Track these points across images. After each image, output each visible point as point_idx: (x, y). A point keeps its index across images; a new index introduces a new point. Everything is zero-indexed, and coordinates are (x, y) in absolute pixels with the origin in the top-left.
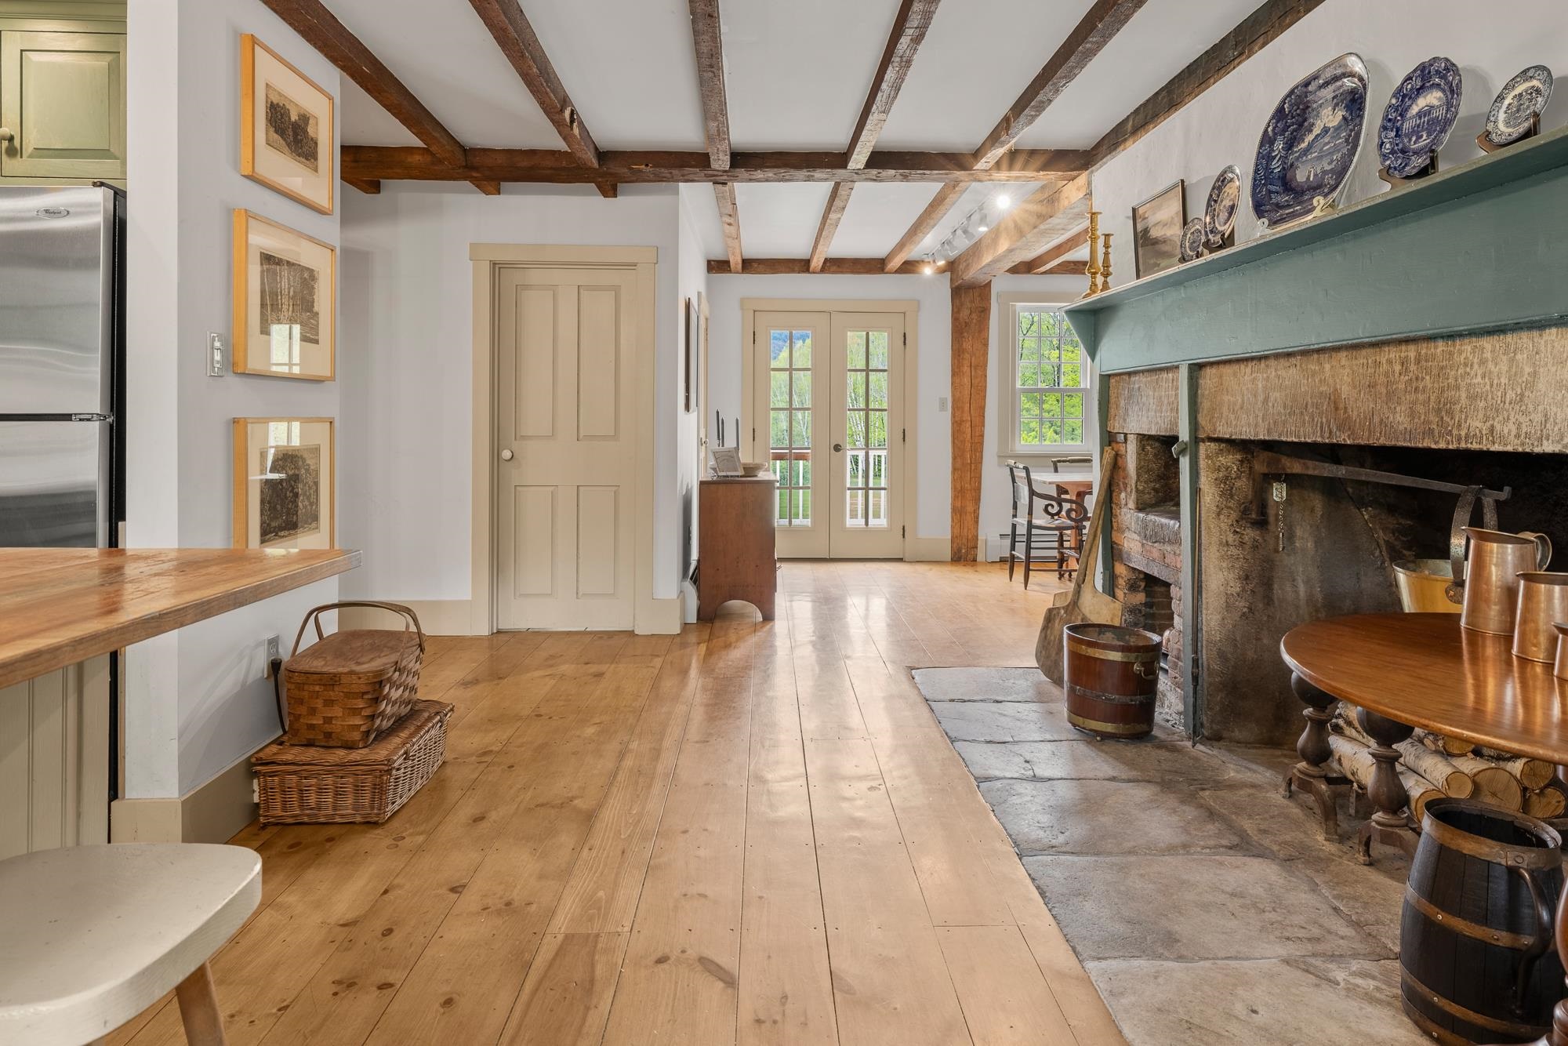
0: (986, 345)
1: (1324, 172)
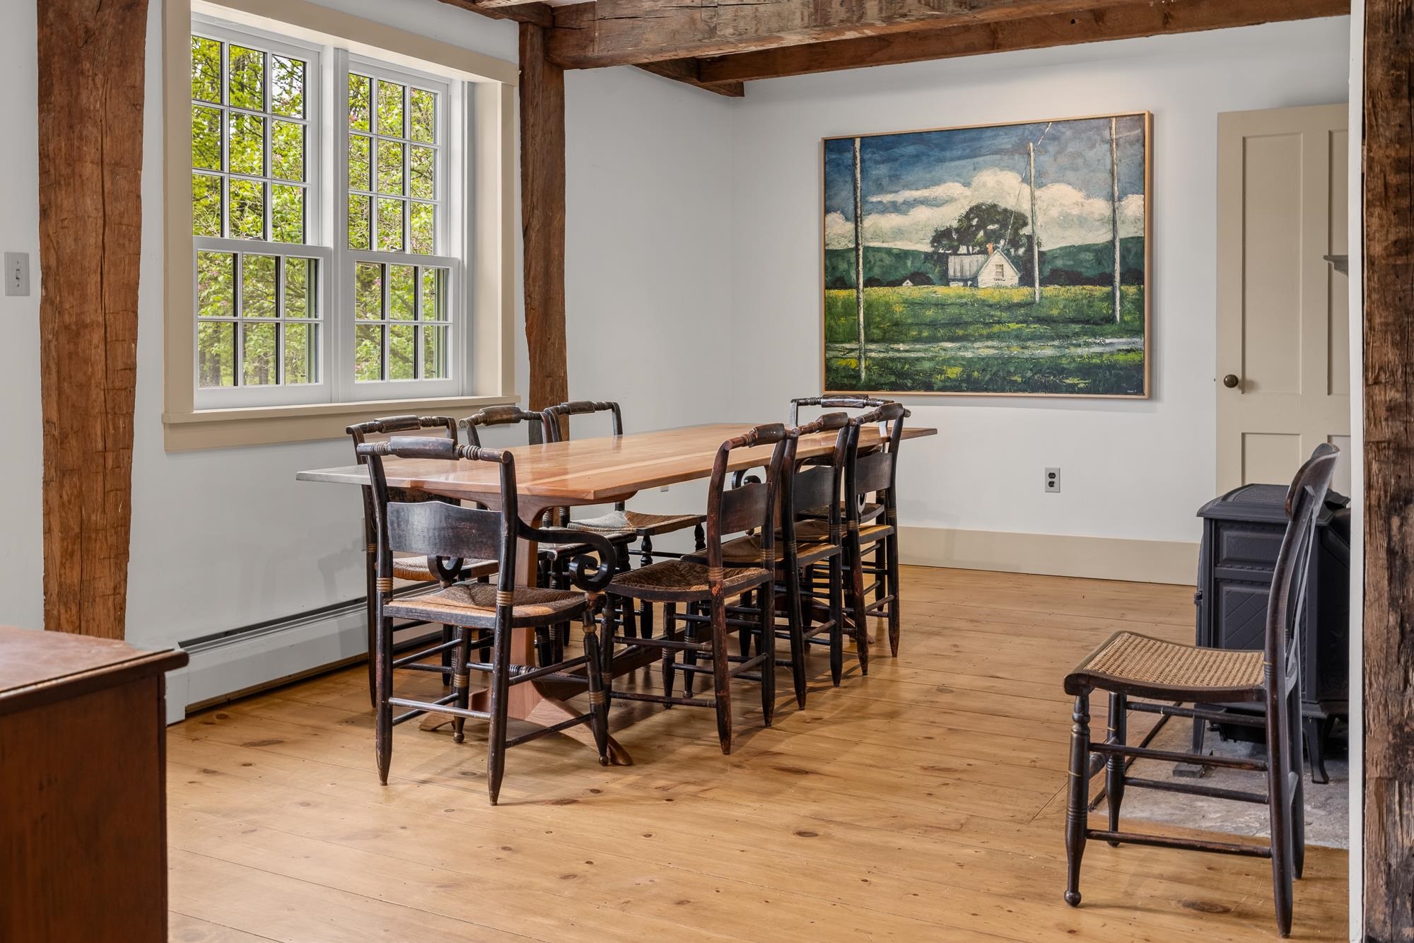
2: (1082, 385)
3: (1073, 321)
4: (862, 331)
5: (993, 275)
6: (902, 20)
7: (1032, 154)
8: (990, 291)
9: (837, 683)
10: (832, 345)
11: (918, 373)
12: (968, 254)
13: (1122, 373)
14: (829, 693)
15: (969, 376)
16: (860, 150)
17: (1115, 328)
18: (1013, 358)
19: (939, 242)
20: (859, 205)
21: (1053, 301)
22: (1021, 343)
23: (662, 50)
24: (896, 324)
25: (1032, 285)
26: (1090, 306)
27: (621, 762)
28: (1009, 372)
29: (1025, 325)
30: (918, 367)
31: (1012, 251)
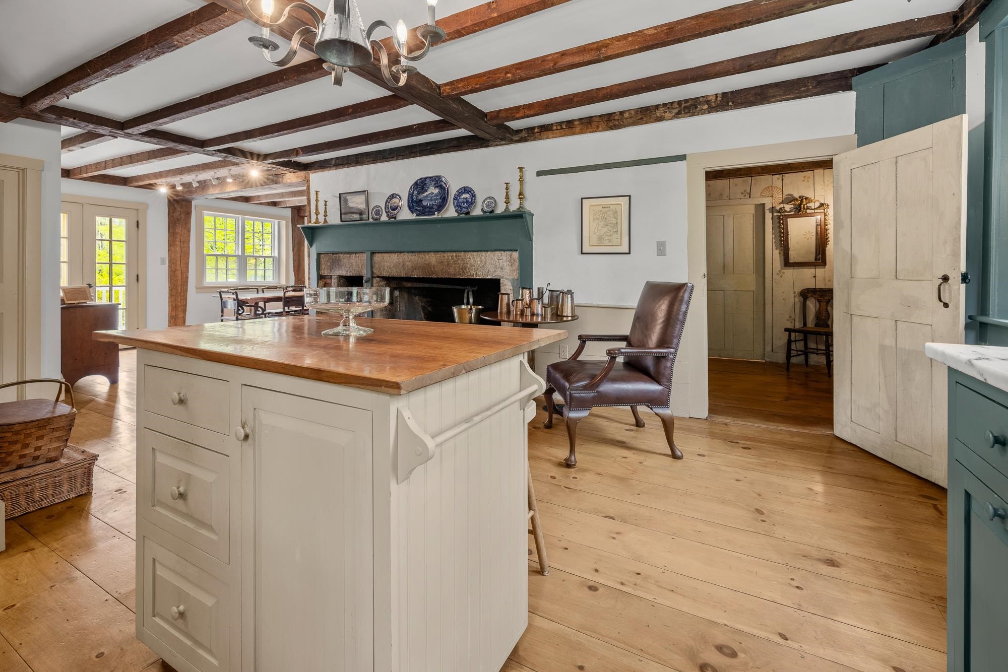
0: (189, 231)
1: (433, 205)
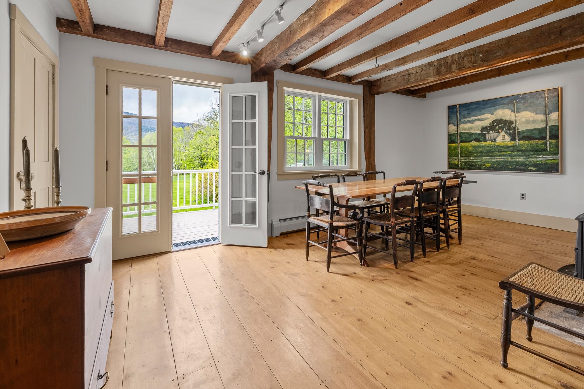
2: (534, 169)
3: (531, 151)
4: (459, 154)
5: (502, 138)
6: (464, 69)
7: (515, 104)
8: (500, 143)
9: (438, 251)
10: (450, 158)
11: (477, 165)
12: (493, 133)
13: (550, 166)
14: (435, 253)
15: (493, 166)
16: (459, 108)
17: (546, 152)
18: (509, 161)
19: (483, 130)
20: (458, 122)
21: (523, 145)
22: (511, 157)
23: (397, 87)
24: (470, 152)
25: (515, 140)
26: (537, 146)
27: (365, 265)
28: (507, 165)
29: (513, 152)
30: (477, 164)
31: (508, 131)
